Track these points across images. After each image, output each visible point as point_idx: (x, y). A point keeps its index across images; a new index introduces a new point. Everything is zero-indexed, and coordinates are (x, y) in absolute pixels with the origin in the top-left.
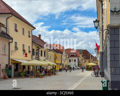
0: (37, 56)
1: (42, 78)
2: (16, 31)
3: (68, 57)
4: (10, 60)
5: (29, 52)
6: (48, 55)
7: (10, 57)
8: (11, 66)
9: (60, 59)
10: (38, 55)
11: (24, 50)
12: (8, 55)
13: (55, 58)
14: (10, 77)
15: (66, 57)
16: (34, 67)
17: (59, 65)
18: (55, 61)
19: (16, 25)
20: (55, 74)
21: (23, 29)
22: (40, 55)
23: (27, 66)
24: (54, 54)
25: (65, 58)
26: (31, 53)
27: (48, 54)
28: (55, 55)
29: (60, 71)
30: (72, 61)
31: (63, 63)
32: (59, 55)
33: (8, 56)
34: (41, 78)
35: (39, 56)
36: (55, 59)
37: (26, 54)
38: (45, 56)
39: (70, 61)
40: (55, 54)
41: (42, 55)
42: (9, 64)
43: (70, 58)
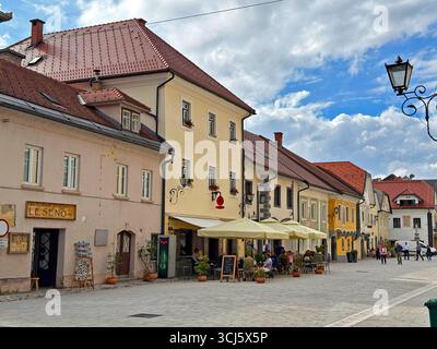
0: (261, 206)
1: (263, 282)
2: (188, 124)
3: (386, 208)
4: (166, 218)
5: (233, 191)
6: (302, 200)
7: (166, 211)
8: (167, 239)
9: (352, 215)
10: (266, 202)
11: (213, 187)
12: (160, 202)
13: (333, 213)
14: (163, 275)
15: (377, 208)
16: (252, 246)
17: (350, 238)
18: (331, 222)
19: (187, 105)
20: (319, 271)
21: (212, 117)
22: (272, 202)
23: (225, 240)
24: (327, 200)
25: (374, 211)
26: (239, 196)
27: (304, 197)
28: (331, 202)
29: (350, 262)
30: (406, 224)
31: (364, 229)
32: (345, 201)
33: (160, 208)
34: (259, 282)
35: (267, 206)
36: (331, 216)
37: (220, 201)
38: (290, 205)
39: (397, 223)
40: (332, 197)
41: (277, 203)
42: (163, 233)
43: (399, 214)
